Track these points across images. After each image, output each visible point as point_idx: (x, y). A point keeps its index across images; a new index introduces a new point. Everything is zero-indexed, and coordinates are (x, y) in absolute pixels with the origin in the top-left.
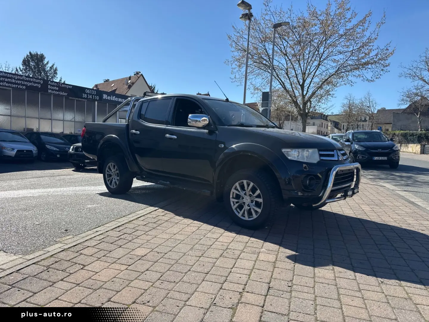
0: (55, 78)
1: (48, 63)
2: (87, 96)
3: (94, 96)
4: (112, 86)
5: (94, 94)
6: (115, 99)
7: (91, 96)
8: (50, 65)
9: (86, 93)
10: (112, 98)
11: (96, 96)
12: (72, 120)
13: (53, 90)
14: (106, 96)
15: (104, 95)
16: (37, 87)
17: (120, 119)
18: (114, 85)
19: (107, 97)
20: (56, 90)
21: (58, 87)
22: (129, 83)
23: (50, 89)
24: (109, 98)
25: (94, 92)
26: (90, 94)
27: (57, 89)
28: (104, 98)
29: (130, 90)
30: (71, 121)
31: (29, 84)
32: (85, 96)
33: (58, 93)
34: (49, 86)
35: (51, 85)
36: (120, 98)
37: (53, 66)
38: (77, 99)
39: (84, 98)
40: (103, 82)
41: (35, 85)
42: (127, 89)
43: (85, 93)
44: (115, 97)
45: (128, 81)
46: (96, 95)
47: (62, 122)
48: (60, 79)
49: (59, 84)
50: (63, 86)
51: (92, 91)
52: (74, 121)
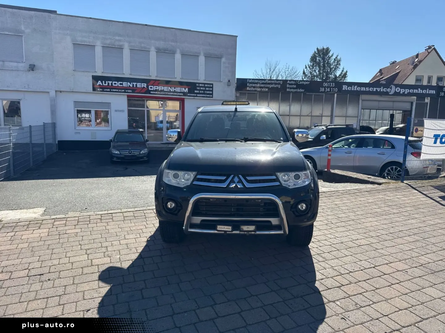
0: (338, 69)
1: (332, 55)
2: (325, 90)
3: (332, 89)
4: (397, 68)
5: (332, 87)
6: (356, 89)
7: (329, 89)
8: (334, 57)
9: (324, 87)
10: (353, 88)
11: (334, 89)
12: (309, 115)
13: (291, 88)
14: (346, 86)
15: (344, 86)
16: (277, 88)
17: (363, 110)
18: (398, 67)
19: (347, 88)
20: (293, 88)
21: (296, 84)
22: (416, 62)
23: (288, 88)
24: (349, 88)
25: (333, 84)
26: (328, 87)
27: (295, 86)
28: (344, 89)
29: (415, 70)
30: (307, 116)
31: (271, 86)
32: (322, 89)
33: (295, 90)
34: (288, 86)
35: (289, 84)
36: (363, 87)
37: (336, 58)
38: (314, 94)
39: (322, 92)
40: (389, 65)
41: (276, 86)
42: (412, 70)
43: (322, 87)
44: (357, 86)
45: (415, 60)
46: (335, 87)
47: (299, 117)
48: (343, 69)
49: (297, 82)
50: (301, 83)
51: (330, 84)
52: (311, 116)
